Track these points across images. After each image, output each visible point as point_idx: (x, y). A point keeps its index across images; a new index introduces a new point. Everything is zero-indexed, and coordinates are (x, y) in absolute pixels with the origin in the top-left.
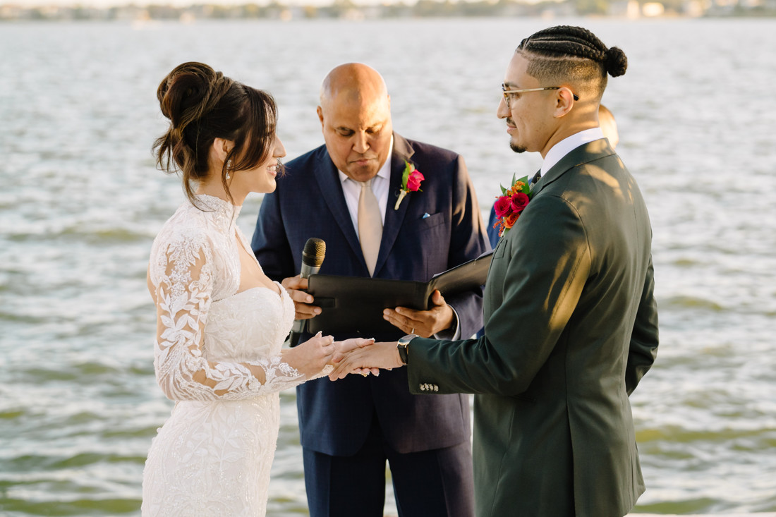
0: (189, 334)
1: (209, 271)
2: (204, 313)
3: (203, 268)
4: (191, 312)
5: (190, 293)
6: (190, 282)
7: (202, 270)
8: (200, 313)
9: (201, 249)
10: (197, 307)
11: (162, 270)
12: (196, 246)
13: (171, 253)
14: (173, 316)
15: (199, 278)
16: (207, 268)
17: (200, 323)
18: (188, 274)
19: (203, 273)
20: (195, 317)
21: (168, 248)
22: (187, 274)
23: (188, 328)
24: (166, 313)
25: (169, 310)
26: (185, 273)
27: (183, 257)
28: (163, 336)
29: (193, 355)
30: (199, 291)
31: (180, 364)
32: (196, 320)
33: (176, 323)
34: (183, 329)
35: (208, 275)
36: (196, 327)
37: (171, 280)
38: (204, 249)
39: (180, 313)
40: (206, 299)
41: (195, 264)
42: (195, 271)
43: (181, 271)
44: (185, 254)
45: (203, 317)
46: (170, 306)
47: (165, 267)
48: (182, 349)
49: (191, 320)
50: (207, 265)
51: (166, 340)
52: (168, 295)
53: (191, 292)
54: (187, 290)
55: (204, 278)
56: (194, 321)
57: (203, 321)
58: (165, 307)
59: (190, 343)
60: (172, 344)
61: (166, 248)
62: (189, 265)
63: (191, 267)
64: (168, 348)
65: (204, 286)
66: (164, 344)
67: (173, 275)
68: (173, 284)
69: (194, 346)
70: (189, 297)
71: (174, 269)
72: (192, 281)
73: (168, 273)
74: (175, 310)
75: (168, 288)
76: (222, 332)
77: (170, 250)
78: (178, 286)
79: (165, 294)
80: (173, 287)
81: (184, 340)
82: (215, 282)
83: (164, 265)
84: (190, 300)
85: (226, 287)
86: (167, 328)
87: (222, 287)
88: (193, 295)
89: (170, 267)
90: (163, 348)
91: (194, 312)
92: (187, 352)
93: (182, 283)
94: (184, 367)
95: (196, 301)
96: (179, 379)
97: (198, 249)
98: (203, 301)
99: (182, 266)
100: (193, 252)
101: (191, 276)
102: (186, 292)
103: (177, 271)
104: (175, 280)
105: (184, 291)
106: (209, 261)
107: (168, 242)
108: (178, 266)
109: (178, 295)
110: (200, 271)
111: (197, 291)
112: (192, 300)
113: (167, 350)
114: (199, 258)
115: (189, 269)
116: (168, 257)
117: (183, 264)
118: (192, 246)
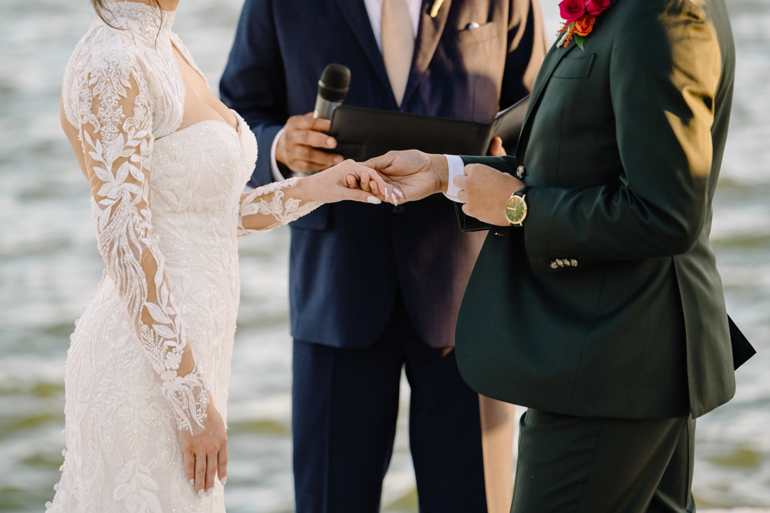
0: (134, 188)
1: (145, 102)
2: (147, 157)
3: (136, 100)
4: (132, 159)
5: (125, 134)
6: (123, 120)
7: (136, 103)
8: (142, 158)
9: (131, 75)
10: (138, 150)
11: (86, 108)
12: (124, 72)
13: (94, 85)
14: (109, 168)
15: (134, 114)
16: (142, 99)
17: (145, 171)
18: (120, 110)
19: (137, 106)
20: (137, 165)
21: (89, 78)
22: (118, 110)
23: (131, 179)
24: (100, 164)
25: (102, 160)
26: (115, 108)
27: (109, 89)
28: (101, 193)
29: (143, 217)
30: (137, 130)
31: (127, 228)
32: (139, 168)
33: (115, 175)
34: (125, 182)
35: (145, 107)
36: (140, 176)
37: (99, 120)
38: (134, 74)
39: (117, 163)
40: (148, 140)
41: (125, 96)
42: (127, 104)
43: (110, 107)
44: (112, 84)
45: (147, 163)
46: (103, 155)
47: (90, 104)
48: (127, 208)
49: (133, 169)
50: (141, 96)
51: (106, 197)
52: (98, 141)
53: (127, 134)
54: (121, 130)
55: (139, 113)
56: (136, 169)
57: (146, 168)
58: (97, 157)
59: (137, 200)
60: (114, 202)
61: (86, 77)
62: (119, 99)
63: (122, 101)
64: (110, 208)
65: (141, 123)
66: (104, 202)
67: (101, 112)
68: (102, 126)
69: (143, 204)
70: (126, 141)
71: (100, 106)
72: (125, 119)
73: (94, 110)
74: (111, 159)
75: (96, 131)
76: (161, 179)
77: (92, 81)
78: (110, 128)
79: (94, 139)
80: (103, 129)
81: (129, 196)
82: (154, 114)
83: (89, 101)
84: (128, 144)
85: (167, 120)
86: (105, 182)
87: (162, 122)
88: (130, 137)
89: (95, 103)
90: (103, 207)
91: (135, 158)
92: (135, 213)
93: (114, 123)
94: (131, 232)
95: (135, 144)
96: (125, 248)
97: (127, 75)
98: (145, 141)
99: (110, 101)
100: (122, 80)
101: (123, 113)
102: (121, 134)
103: (105, 108)
104: (104, 120)
105: (119, 133)
106: (143, 89)
107: (87, 71)
108: (104, 101)
109: (111, 140)
110: (134, 104)
111: (133, 130)
112: (130, 143)
113: (109, 210)
114: (130, 86)
115: (120, 103)
116: (92, 90)
117: (110, 97)
118: (119, 73)
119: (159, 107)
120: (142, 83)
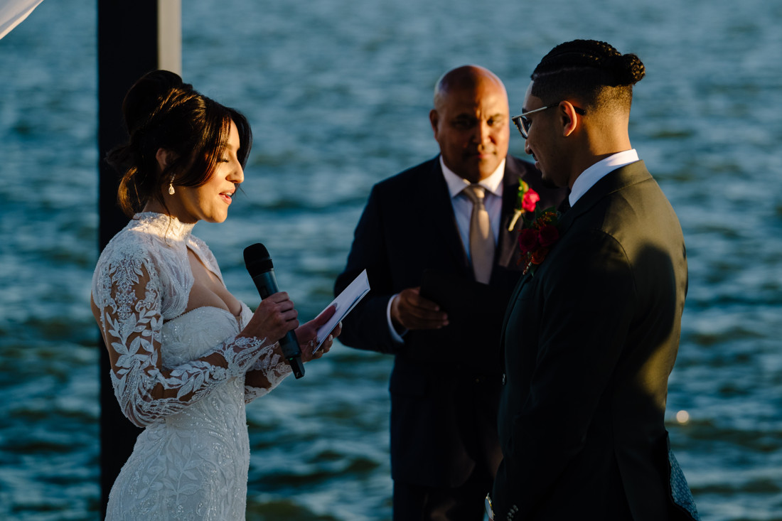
0: (143, 357)
1: (155, 287)
2: (158, 332)
3: (148, 286)
4: (143, 334)
5: (137, 314)
6: (136, 302)
7: (147, 288)
8: (153, 333)
9: (143, 265)
10: (149, 327)
11: (107, 293)
12: (137, 262)
13: (113, 274)
14: (124, 342)
15: (145, 297)
16: (153, 284)
17: (155, 344)
18: (133, 294)
19: (148, 291)
20: (148, 338)
21: (110, 268)
22: (131, 294)
23: (141, 351)
24: (116, 339)
25: (119, 336)
26: (129, 293)
27: (125, 276)
28: (118, 364)
29: (150, 376)
30: (147, 310)
31: (138, 389)
32: (150, 341)
33: (128, 348)
34: (137, 353)
35: (155, 291)
36: (151, 348)
37: (116, 302)
38: (146, 264)
39: (133, 336)
40: (157, 317)
41: (138, 282)
42: (140, 290)
43: (125, 291)
44: (127, 273)
45: (157, 337)
46: (119, 332)
47: (110, 290)
48: (138, 373)
49: (144, 342)
50: (151, 282)
51: (121, 368)
52: (115, 320)
53: (139, 313)
54: (133, 310)
55: (150, 297)
56: (147, 342)
57: (157, 341)
58: (114, 333)
59: (146, 365)
60: (128, 371)
61: (108, 268)
62: (133, 284)
63: (135, 286)
64: (125, 376)
65: (152, 304)
66: (120, 372)
67: (118, 296)
68: (118, 307)
69: (151, 368)
70: (138, 318)
71: (118, 291)
72: (138, 301)
73: (113, 295)
74: (126, 335)
75: (114, 312)
77: (112, 270)
78: (124, 309)
79: (113, 320)
80: (119, 310)
81: (139, 364)
82: (163, 299)
83: (109, 288)
84: (139, 321)
85: (173, 305)
86: (121, 355)
87: (168, 306)
88: (141, 316)
89: (114, 288)
90: (120, 376)
91: (146, 333)
92: (144, 375)
93: (128, 304)
95: (146, 321)
97: (139, 266)
98: (154, 319)
99: (125, 286)
100: (135, 269)
101: (136, 296)
102: (134, 314)
103: (121, 292)
104: (120, 302)
105: (132, 313)
106: (154, 277)
107: (109, 262)
108: (121, 286)
109: (126, 319)
110: (145, 289)
111: (144, 310)
112: (142, 320)
113: (124, 378)
114: (142, 274)
115: (133, 287)
116: (111, 278)
117: (125, 283)
118: (132, 263)
119: (167, 293)
120: (152, 273)
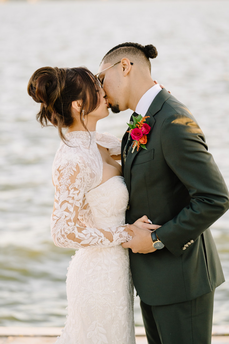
0: (67, 214)
1: (81, 177)
2: (77, 201)
3: (78, 176)
4: (69, 202)
5: (69, 191)
6: (70, 185)
8: (74, 201)
9: (77, 165)
10: (73, 198)
12: (74, 164)
15: (75, 182)
17: (75, 207)
18: (70, 180)
19: (77, 179)
20: (72, 204)
21: (59, 167)
22: (69, 180)
23: (67, 210)
25: (58, 200)
26: (67, 179)
27: (66, 171)
28: (54, 213)
29: (69, 225)
31: (61, 230)
33: (61, 208)
34: (64, 211)
35: (81, 179)
36: (72, 210)
37: (60, 183)
38: (79, 164)
39: (63, 203)
40: (78, 194)
41: (73, 175)
43: (65, 178)
44: (68, 169)
46: (59, 198)
48: (62, 221)
49: (69, 206)
51: (56, 216)
52: (58, 192)
55: (78, 181)
56: (71, 206)
57: (76, 205)
58: (57, 198)
59: (67, 219)
60: (58, 218)
62: (70, 175)
64: (56, 220)
65: (79, 186)
68: (61, 186)
69: (70, 220)
70: (69, 194)
72: (71, 184)
73: (59, 179)
74: (61, 200)
75: (58, 188)
77: (61, 168)
80: (61, 187)
81: (64, 217)
84: (69, 195)
85: (95, 181)
86: (57, 209)
88: (71, 193)
89: (60, 176)
90: (54, 220)
91: (71, 201)
92: (66, 224)
93: (66, 185)
94: (63, 231)
95: (72, 196)
96: (60, 237)
97: (75, 166)
99: (66, 176)
100: (73, 167)
101: (71, 181)
103: (63, 178)
104: (62, 184)
105: (67, 190)
106: (82, 172)
107: (60, 164)
108: (64, 176)
109: (63, 192)
110: (76, 177)
111: (72, 190)
114: (76, 170)
116: (60, 172)
117: (67, 174)
118: (72, 165)
120: (82, 169)
